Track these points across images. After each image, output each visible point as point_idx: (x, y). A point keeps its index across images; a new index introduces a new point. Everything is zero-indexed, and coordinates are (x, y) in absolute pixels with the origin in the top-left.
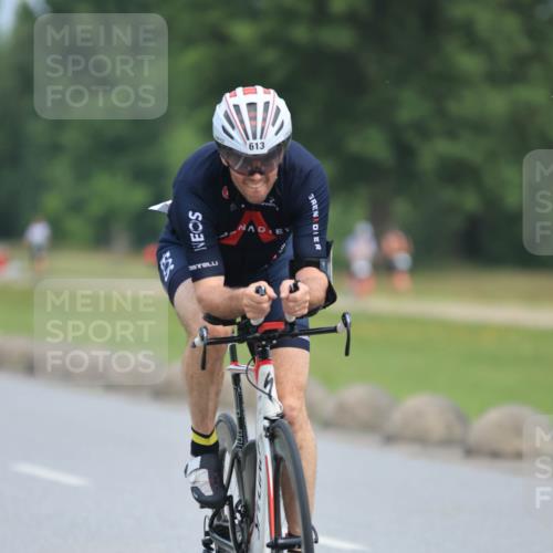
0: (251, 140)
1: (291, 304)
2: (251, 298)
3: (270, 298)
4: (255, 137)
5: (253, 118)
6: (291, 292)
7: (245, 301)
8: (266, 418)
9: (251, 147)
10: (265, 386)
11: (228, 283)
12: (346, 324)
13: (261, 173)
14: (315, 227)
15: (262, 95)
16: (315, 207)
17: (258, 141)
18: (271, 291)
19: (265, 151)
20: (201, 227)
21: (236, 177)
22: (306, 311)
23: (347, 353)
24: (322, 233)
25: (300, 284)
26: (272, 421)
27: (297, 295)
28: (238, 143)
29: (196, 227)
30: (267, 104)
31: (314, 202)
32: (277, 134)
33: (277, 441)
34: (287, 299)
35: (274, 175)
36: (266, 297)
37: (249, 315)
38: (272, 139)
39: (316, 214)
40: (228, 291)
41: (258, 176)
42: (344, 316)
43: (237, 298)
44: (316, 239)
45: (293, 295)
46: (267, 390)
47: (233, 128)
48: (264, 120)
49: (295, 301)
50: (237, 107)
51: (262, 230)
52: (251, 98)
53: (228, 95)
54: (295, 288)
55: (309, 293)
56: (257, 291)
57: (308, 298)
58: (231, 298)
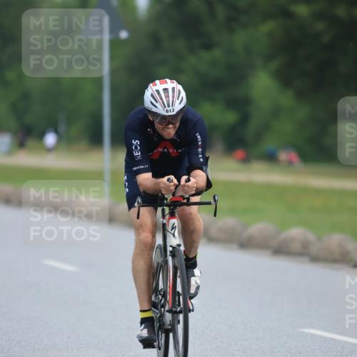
0: (167, 108)
1: (186, 188)
2: (165, 184)
3: (174, 184)
4: (169, 107)
5: (167, 96)
6: (186, 182)
7: (162, 185)
8: (171, 246)
9: (167, 111)
10: (172, 230)
11: (153, 176)
12: (215, 200)
13: (172, 124)
14: (200, 150)
15: (170, 84)
16: (200, 140)
17: (171, 108)
18: (175, 181)
19: (174, 113)
20: (139, 148)
21: (158, 126)
22: (194, 192)
23: (215, 215)
24: (203, 153)
25: (191, 178)
26: (174, 248)
27: (190, 183)
28: (160, 110)
29: (136, 148)
30: (173, 89)
31: (199, 137)
32: (180, 104)
33: (176, 259)
34: (184, 185)
35: (178, 125)
36: (172, 184)
37: (163, 192)
38: (178, 107)
39: (200, 143)
40: (154, 180)
41: (171, 126)
42: (214, 197)
43: (159, 184)
44: (200, 156)
45: (187, 183)
46: (172, 232)
47: (157, 102)
48: (173, 97)
49: (188, 187)
50: (158, 91)
51: (171, 151)
52: (165, 86)
53: (151, 84)
54: (188, 180)
55: (196, 183)
56: (168, 180)
57: (195, 185)
58: (155, 184)
